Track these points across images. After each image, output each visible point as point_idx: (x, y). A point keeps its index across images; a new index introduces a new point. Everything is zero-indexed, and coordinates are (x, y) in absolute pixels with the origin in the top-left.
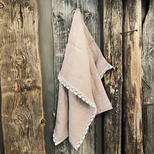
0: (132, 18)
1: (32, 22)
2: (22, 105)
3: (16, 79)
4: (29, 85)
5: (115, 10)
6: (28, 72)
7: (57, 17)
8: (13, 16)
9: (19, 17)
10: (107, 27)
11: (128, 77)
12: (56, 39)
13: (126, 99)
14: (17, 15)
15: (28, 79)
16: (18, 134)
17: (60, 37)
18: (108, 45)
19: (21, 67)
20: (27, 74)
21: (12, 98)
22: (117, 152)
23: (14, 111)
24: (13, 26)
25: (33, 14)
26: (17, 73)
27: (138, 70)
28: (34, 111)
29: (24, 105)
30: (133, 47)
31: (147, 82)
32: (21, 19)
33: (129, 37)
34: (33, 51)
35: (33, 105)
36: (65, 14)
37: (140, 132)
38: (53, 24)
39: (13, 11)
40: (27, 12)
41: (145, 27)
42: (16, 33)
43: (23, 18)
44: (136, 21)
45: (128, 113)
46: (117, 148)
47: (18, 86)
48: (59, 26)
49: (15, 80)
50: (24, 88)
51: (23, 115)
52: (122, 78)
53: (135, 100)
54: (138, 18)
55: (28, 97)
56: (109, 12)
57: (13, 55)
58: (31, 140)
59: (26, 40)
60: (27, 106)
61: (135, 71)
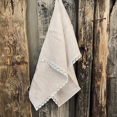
0: (102, 8)
1: (21, 10)
2: (13, 76)
3: (9, 56)
4: (19, 61)
5: (89, 1)
6: (18, 50)
7: (41, 6)
8: (6, 5)
9: (10, 6)
10: (81, 15)
11: (97, 56)
12: (40, 24)
13: (95, 73)
14: (9, 4)
15: (18, 56)
16: (10, 98)
17: (43, 22)
18: (82, 30)
19: (12, 46)
20: (17, 52)
21: (5, 71)
22: (86, 113)
23: (7, 81)
24: (5, 13)
25: (21, 4)
26: (9, 51)
27: (105, 50)
28: (23, 80)
29: (15, 76)
30: (102, 32)
31: (112, 60)
32: (12, 7)
33: (98, 24)
34: (22, 33)
35: (22, 76)
36: (48, 4)
37: (105, 98)
38: (38, 12)
39: (5, 1)
40: (17, 1)
41: (112, 16)
42: (8, 18)
43: (13, 6)
44: (105, 11)
45: (96, 84)
46: (86, 110)
47: (10, 61)
48: (43, 13)
49: (8, 57)
50: (15, 63)
51: (14, 84)
52: (92, 57)
53: (101, 74)
54: (106, 9)
55: (18, 69)
56: (83, 3)
57: (6, 37)
58: (21, 103)
59: (16, 25)
60: (17, 77)
61: (102, 51)
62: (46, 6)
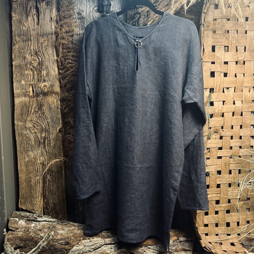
2: (37, 112)
3: (31, 83)
4: (46, 90)
7: (77, 14)
8: (28, 12)
14: (33, 10)
15: (44, 83)
16: (33, 143)
19: (36, 70)
21: (26, 104)
23: (29, 119)
24: (27, 23)
25: (50, 10)
26: (32, 77)
29: (40, 112)
32: (37, 15)
36: (86, 11)
39: (27, 6)
40: (44, 7)
42: (31, 30)
43: (39, 14)
47: (33, 91)
49: (30, 85)
50: (40, 93)
55: (44, 103)
57: (27, 56)
58: (49, 150)
60: (44, 113)
62: (84, 14)
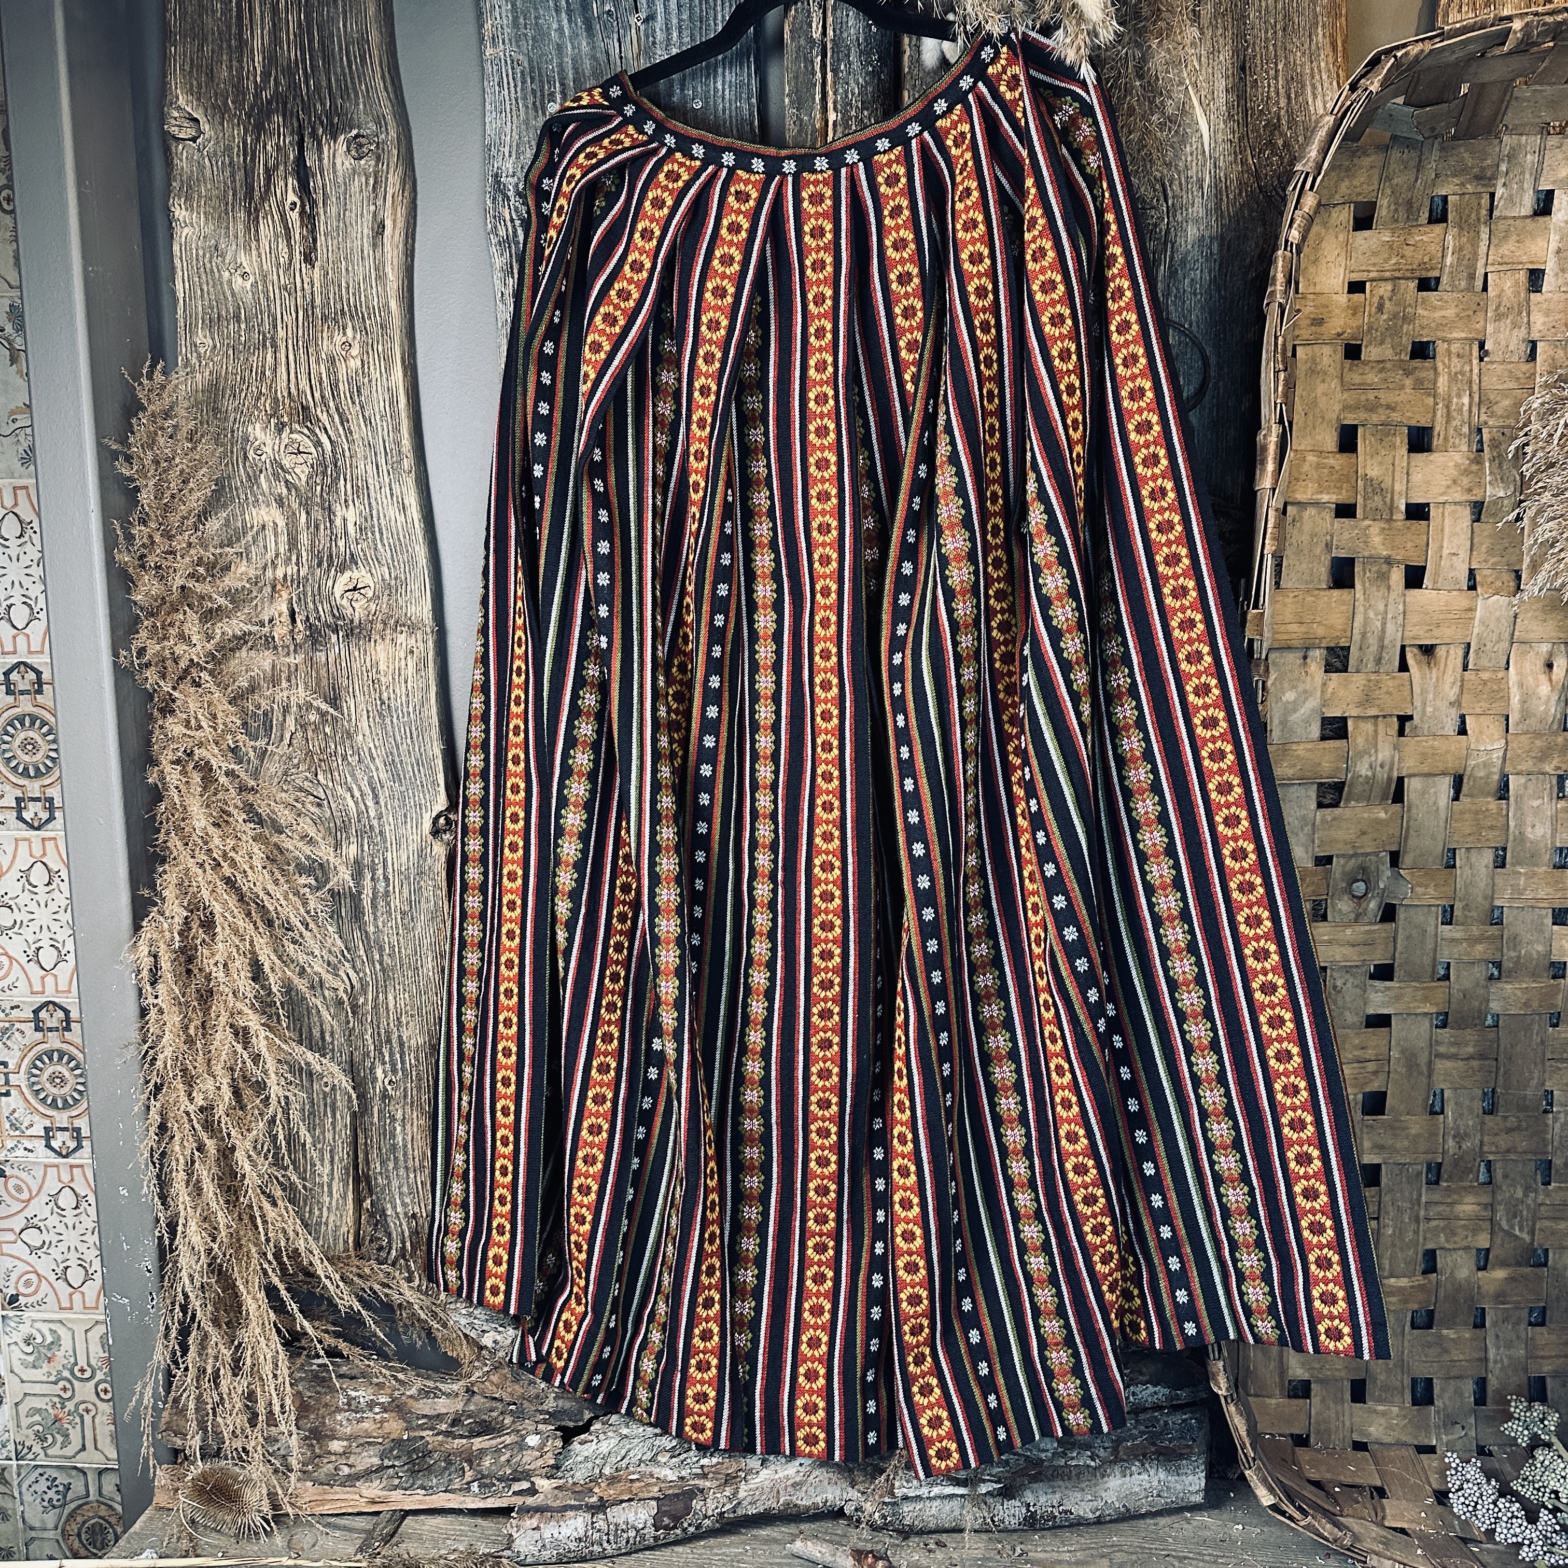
3: (280, 573)
4: (358, 610)
9: (292, 197)
14: (282, 183)
19: (304, 503)
24: (254, 253)
25: (371, 181)
26: (284, 538)
28: (390, 764)
29: (327, 730)
32: (303, 206)
34: (378, 402)
39: (253, 160)
40: (339, 166)
42: (275, 290)
49: (275, 580)
50: (326, 626)
51: (325, 787)
57: (258, 430)
58: (378, 930)
59: (332, 339)
